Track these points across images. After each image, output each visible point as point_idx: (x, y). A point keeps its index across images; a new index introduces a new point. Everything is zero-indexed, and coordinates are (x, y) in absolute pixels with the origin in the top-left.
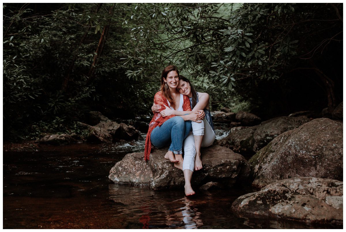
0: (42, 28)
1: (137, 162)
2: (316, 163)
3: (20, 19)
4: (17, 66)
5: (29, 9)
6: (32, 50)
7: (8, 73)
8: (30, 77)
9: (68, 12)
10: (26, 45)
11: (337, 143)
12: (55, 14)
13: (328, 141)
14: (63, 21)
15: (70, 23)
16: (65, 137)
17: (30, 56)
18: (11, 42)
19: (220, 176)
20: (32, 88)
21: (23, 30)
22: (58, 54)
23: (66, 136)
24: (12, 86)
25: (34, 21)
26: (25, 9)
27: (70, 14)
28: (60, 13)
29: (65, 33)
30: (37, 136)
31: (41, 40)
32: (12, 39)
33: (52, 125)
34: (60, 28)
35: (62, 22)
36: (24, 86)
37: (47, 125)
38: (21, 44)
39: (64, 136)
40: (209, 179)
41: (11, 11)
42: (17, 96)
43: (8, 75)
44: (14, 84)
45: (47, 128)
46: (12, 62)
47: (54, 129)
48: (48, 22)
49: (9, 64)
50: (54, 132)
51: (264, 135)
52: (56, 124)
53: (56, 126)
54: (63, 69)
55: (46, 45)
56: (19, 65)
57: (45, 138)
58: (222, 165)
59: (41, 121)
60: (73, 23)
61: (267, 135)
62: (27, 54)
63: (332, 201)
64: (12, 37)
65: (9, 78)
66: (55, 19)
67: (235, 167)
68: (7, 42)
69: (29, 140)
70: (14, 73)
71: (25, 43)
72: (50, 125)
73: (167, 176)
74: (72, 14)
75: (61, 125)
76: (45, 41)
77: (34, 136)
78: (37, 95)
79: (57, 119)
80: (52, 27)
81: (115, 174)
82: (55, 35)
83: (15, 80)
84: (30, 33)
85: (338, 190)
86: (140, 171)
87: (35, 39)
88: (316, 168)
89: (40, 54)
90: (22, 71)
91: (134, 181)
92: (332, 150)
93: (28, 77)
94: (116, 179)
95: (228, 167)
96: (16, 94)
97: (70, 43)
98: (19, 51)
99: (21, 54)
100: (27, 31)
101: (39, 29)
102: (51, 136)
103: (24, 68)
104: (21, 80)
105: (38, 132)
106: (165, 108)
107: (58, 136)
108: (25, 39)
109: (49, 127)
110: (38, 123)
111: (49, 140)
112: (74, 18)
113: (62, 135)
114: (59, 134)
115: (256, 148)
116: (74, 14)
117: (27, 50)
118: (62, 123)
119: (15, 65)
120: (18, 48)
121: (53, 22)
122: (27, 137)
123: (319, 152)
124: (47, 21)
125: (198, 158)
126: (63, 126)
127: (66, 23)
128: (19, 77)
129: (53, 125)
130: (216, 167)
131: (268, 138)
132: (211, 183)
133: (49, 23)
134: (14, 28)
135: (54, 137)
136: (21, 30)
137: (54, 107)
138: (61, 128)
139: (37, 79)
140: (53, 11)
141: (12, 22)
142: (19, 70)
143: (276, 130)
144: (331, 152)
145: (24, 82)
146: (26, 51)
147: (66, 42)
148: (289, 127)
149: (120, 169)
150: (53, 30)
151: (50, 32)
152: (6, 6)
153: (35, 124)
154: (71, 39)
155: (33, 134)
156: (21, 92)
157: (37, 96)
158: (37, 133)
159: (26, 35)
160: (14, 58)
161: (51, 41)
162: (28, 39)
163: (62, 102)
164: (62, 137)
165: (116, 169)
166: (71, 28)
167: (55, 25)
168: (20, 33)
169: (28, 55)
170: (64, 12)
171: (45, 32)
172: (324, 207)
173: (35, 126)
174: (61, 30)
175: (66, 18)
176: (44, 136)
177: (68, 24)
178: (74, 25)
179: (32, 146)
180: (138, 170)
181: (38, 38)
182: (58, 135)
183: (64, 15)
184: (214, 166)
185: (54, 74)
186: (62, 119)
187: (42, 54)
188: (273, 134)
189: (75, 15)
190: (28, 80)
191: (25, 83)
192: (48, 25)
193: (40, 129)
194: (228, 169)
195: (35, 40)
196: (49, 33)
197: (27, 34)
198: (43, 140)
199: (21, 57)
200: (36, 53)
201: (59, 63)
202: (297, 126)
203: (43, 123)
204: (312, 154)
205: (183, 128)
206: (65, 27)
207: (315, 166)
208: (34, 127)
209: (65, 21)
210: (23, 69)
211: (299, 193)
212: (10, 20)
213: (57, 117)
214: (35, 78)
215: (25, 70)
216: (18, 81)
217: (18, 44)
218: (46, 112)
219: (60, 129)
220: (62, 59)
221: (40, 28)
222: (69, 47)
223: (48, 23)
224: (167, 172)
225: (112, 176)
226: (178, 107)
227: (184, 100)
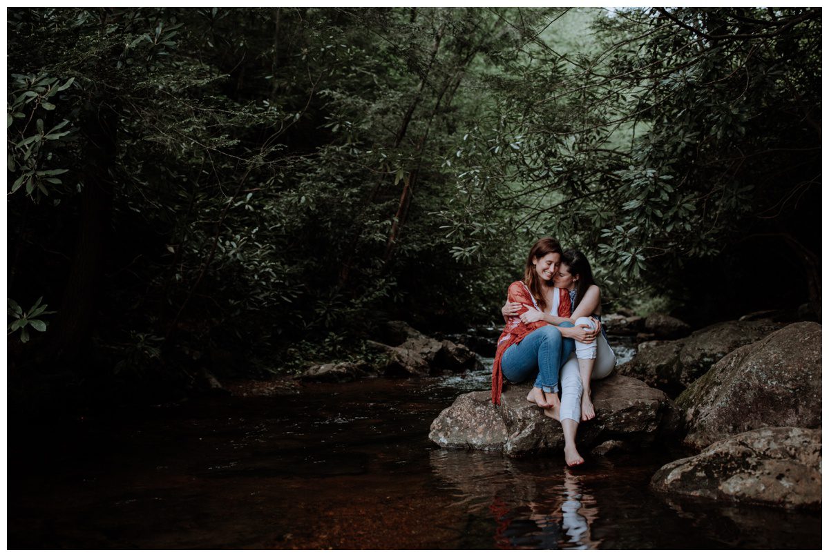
0: (301, 178)
1: (478, 408)
2: (797, 403)
3: (262, 163)
4: (260, 246)
5: (280, 145)
6: (284, 215)
7: (244, 259)
8: (283, 264)
9: (346, 148)
10: (274, 209)
12: (323, 152)
14: (337, 165)
15: (350, 168)
16: (347, 368)
17: (281, 227)
18: (249, 203)
19: (626, 430)
20: (287, 284)
21: (268, 182)
22: (330, 223)
23: (349, 366)
24: (252, 281)
25: (289, 165)
26: (274, 144)
27: (348, 151)
28: (332, 150)
29: (341, 186)
30: (297, 366)
31: (300, 199)
32: (250, 198)
33: (323, 347)
34: (332, 177)
35: (336, 167)
36: (272, 280)
37: (314, 348)
38: (264, 206)
39: (345, 365)
40: (607, 435)
41: (247, 149)
42: (261, 297)
43: (244, 262)
44: (254, 278)
45: (314, 353)
46: (250, 239)
47: (326, 353)
48: (311, 166)
49: (245, 242)
50: (326, 360)
51: (699, 354)
52: (329, 345)
53: (331, 349)
54: (340, 249)
55: (309, 208)
56: (262, 243)
57: (311, 371)
58: (630, 409)
59: (304, 341)
60: (355, 167)
61: (704, 355)
62: (276, 224)
64: (250, 195)
65: (246, 266)
66: (324, 162)
67: (652, 413)
68: (242, 204)
69: (283, 374)
70: (254, 257)
71: (272, 205)
72: (319, 347)
73: (533, 432)
74: (353, 151)
75: (339, 346)
76: (307, 200)
77: (291, 367)
78: (296, 294)
79: (331, 336)
80: (318, 176)
81: (439, 431)
82: (324, 189)
83: (256, 271)
84: (280, 187)
86: (484, 425)
87: (290, 197)
88: (797, 411)
89: (298, 223)
90: (269, 253)
91: (474, 442)
93: (279, 264)
94: (443, 440)
95: (640, 413)
96: (258, 294)
97: (351, 203)
98: (263, 220)
99: (266, 224)
100: (276, 183)
101: (295, 179)
102: (322, 367)
103: (271, 248)
104: (267, 270)
105: (299, 359)
106: (527, 310)
107: (334, 367)
108: (271, 197)
109: (318, 352)
110: (297, 345)
111: (318, 373)
112: (356, 158)
113: (342, 364)
114: (336, 363)
115: (686, 378)
116: (356, 151)
117: (275, 216)
118: (340, 343)
119: (256, 243)
120: (260, 213)
121: (319, 167)
122: (279, 369)
123: (801, 383)
124: (309, 166)
125: (586, 398)
126: (342, 349)
127: (342, 167)
128: (263, 264)
129: (325, 347)
130: (619, 414)
131: (706, 359)
132: (611, 442)
133: (312, 169)
134: (251, 178)
135: (327, 369)
136: (265, 182)
137: (325, 315)
138: (340, 351)
139: (295, 266)
140: (319, 148)
141: (249, 168)
142: (262, 252)
143: (719, 345)
145: (273, 273)
146: (274, 218)
147: (344, 201)
148: (742, 339)
149: (449, 421)
150: (320, 181)
151: (314, 184)
152: (239, 141)
153: (293, 347)
154: (352, 195)
155: (290, 364)
156: (267, 290)
157: (296, 297)
158: (297, 362)
159: (274, 191)
160: (254, 231)
161: (318, 200)
162: (277, 197)
163: (339, 306)
164: (341, 367)
165: (442, 421)
166: (352, 176)
167: (324, 171)
168: (262, 187)
169: (279, 225)
170: (339, 149)
171: (306, 183)
173: (293, 350)
174: (334, 180)
175: (342, 158)
176: (310, 367)
177: (346, 170)
178: (357, 171)
179: (290, 386)
180: (480, 423)
181: (296, 196)
182: (334, 364)
183: (337, 153)
184: (614, 411)
185: (324, 258)
186: (340, 337)
187: (302, 222)
188: (715, 352)
189: (358, 154)
190: (279, 268)
191: (274, 275)
192: (311, 172)
193: (302, 355)
194: (641, 417)
195: (289, 199)
196: (313, 186)
197: (274, 189)
198: (308, 373)
199: (265, 229)
200: (292, 221)
201: (332, 237)
202: (757, 338)
203: (307, 345)
204: (788, 386)
205: (558, 346)
206: (342, 174)
207: (795, 407)
208: (291, 351)
209: (341, 164)
210: (270, 251)
211: (770, 457)
212: (246, 165)
213: (332, 334)
214: (290, 265)
215: (273, 251)
216: (262, 271)
217: (261, 207)
218: (312, 324)
219: (337, 355)
220: (337, 230)
221: (297, 177)
222: (348, 210)
223: (310, 168)
224: (532, 424)
225: (435, 434)
226: (550, 310)
227: (560, 296)
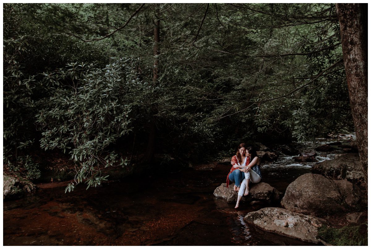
1: (225, 188)
2: (299, 198)
11: (309, 189)
13: (305, 187)
19: (260, 198)
40: (254, 199)
58: (259, 193)
63: (276, 222)
67: (266, 195)
73: (233, 197)
81: (216, 192)
85: (282, 217)
86: (225, 193)
91: (223, 197)
92: (306, 192)
94: (216, 195)
95: (262, 195)
106: (235, 164)
123: (300, 193)
130: (257, 194)
132: (254, 201)
144: (306, 193)
149: (218, 190)
158: (220, 157)
165: (217, 190)
172: (273, 224)
180: (225, 192)
184: (255, 193)
204: (297, 193)
211: (267, 216)
224: (233, 195)
225: (215, 193)
227: (247, 160)
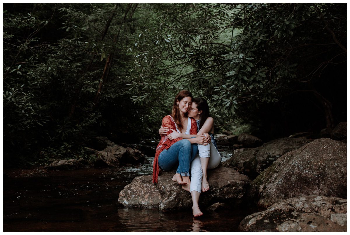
0: (48, 57)
1: (145, 185)
2: (319, 182)
3: (27, 48)
4: (25, 94)
5: (37, 38)
6: (39, 78)
7: (16, 102)
8: (38, 104)
9: (74, 41)
10: (34, 74)
11: (339, 162)
12: (61, 42)
13: (330, 160)
14: (69, 50)
15: (76, 52)
16: (73, 162)
17: (37, 84)
18: (19, 70)
19: (226, 197)
20: (40, 115)
21: (30, 59)
22: (65, 82)
24: (20, 114)
25: (42, 49)
26: (33, 38)
27: (75, 42)
28: (66, 42)
29: (71, 61)
30: (45, 161)
31: (48, 68)
32: (20, 68)
33: (60, 151)
34: (66, 56)
35: (68, 51)
36: (32, 114)
37: (55, 151)
38: (28, 72)
39: (72, 161)
40: (216, 200)
41: (18, 40)
42: (26, 123)
43: (16, 103)
44: (22, 112)
45: (55, 154)
46: (19, 90)
47: (62, 154)
49: (17, 92)
50: (62, 158)
51: (266, 156)
52: (64, 150)
53: (64, 152)
54: (70, 96)
55: (53, 73)
56: (27, 93)
57: (53, 164)
58: (229, 186)
59: (49, 147)
60: (79, 51)
61: (269, 156)
62: (34, 82)
63: (336, 218)
64: (20, 66)
65: (17, 106)
66: (62, 48)
67: (241, 188)
68: (15, 71)
69: (38, 165)
70: (22, 100)
71: (32, 71)
72: (58, 151)
73: (175, 198)
74: (78, 42)
75: (69, 150)
76: (52, 69)
77: (43, 162)
78: (45, 121)
79: (65, 144)
80: (58, 56)
81: (124, 197)
82: (61, 63)
83: (23, 108)
84: (37, 62)
85: (342, 208)
86: (149, 194)
87: (43, 67)
88: (319, 187)
89: (47, 81)
90: (30, 98)
91: (143, 203)
92: (334, 169)
93: (36, 104)
94: (126, 202)
95: (234, 188)
96: (24, 121)
97: (76, 71)
98: (27, 80)
99: (29, 82)
100: (34, 59)
101: (45, 57)
102: (60, 162)
103: (32, 96)
104: (29, 107)
105: (46, 157)
107: (66, 162)
108: (32, 67)
109: (58, 153)
110: (46, 149)
111: (57, 165)
112: (79, 46)
113: (70, 160)
114: (67, 159)
115: (259, 169)
116: (79, 42)
117: (34, 78)
118: (69, 148)
119: (23, 93)
120: (25, 76)
121: (59, 51)
122: (35, 163)
123: (321, 171)
124: (53, 50)
125: (205, 179)
126: (70, 152)
127: (71, 51)
128: (27, 104)
129: (61, 151)
130: (222, 188)
131: (270, 159)
132: (218, 203)
133: (55, 52)
134: (21, 57)
135: (62, 163)
136: (28, 59)
137: (61, 133)
138: (69, 153)
139: (45, 106)
140: (59, 40)
141: (20, 51)
142: (27, 98)
143: (278, 151)
144: (334, 171)
145: (32, 109)
146: (34, 79)
147: (73, 70)
148: (290, 147)
149: (129, 192)
150: (59, 58)
152: (14, 36)
153: (43, 151)
154: (77, 67)
155: (42, 160)
156: (29, 119)
157: (45, 123)
158: (46, 159)
159: (33, 64)
160: (22, 86)
161: (58, 69)
162: (35, 67)
163: (69, 128)
164: (70, 162)
165: (126, 192)
166: (77, 56)
167: (61, 53)
168: (27, 62)
169: (36, 83)
170: (70, 41)
171: (51, 60)
172: (330, 224)
173: (43, 152)
174: (67, 58)
175: (72, 46)
176: (53, 162)
177: (74, 52)
178: (80, 53)
179: (41, 172)
180: (146, 193)
181: (45, 66)
182: (66, 160)
183: (69, 43)
184: (220, 187)
185: (61, 101)
186: (70, 145)
187: (49, 81)
188: (275, 155)
189: (81, 44)
190: (36, 107)
191: (33, 110)
192: (54, 54)
193: (48, 155)
194: (234, 190)
195: (42, 68)
196: (55, 61)
197: (34, 63)
198: (52, 165)
199: (28, 84)
200: (43, 81)
201: (65, 90)
202: (298, 147)
203: (51, 149)
204: (315, 173)
205: (190, 150)
206: (71, 55)
207: (318, 184)
209: (71, 49)
210: (31, 97)
211: (304, 212)
212: (18, 49)
213: (65, 143)
214: (42, 105)
216: (26, 108)
217: (26, 72)
218: (54, 138)
219: (68, 155)
220: (69, 86)
221: (46, 56)
222: (75, 75)
223: (54, 51)
224: (175, 193)
225: (122, 199)
226: (186, 131)
227: (191, 124)
